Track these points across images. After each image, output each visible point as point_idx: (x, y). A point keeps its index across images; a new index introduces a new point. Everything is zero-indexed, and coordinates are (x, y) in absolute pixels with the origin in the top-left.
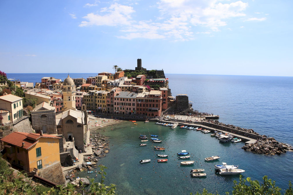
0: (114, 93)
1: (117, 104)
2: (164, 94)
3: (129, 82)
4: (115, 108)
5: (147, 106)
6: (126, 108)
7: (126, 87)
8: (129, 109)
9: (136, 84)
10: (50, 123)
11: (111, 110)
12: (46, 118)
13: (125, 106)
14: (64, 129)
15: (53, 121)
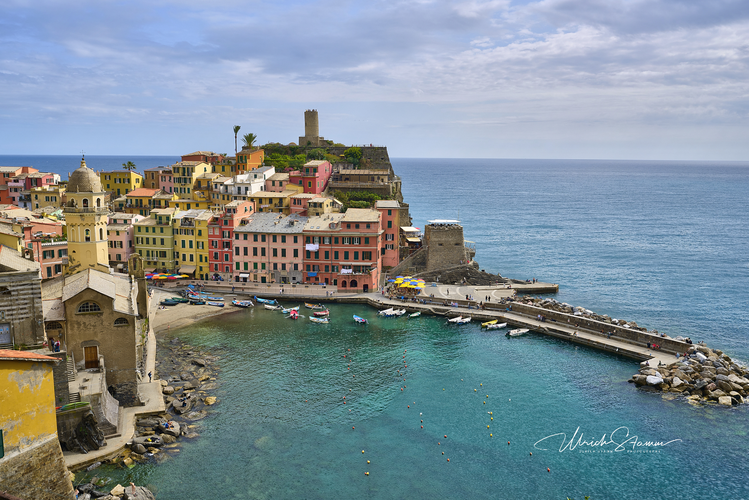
0: (231, 216)
1: (242, 251)
2: (389, 218)
3: (281, 183)
4: (238, 264)
6: (272, 265)
7: (271, 200)
9: (301, 189)
10: (22, 314)
11: (223, 271)
12: (9, 298)
13: (269, 259)
14: (70, 332)
15: (34, 307)
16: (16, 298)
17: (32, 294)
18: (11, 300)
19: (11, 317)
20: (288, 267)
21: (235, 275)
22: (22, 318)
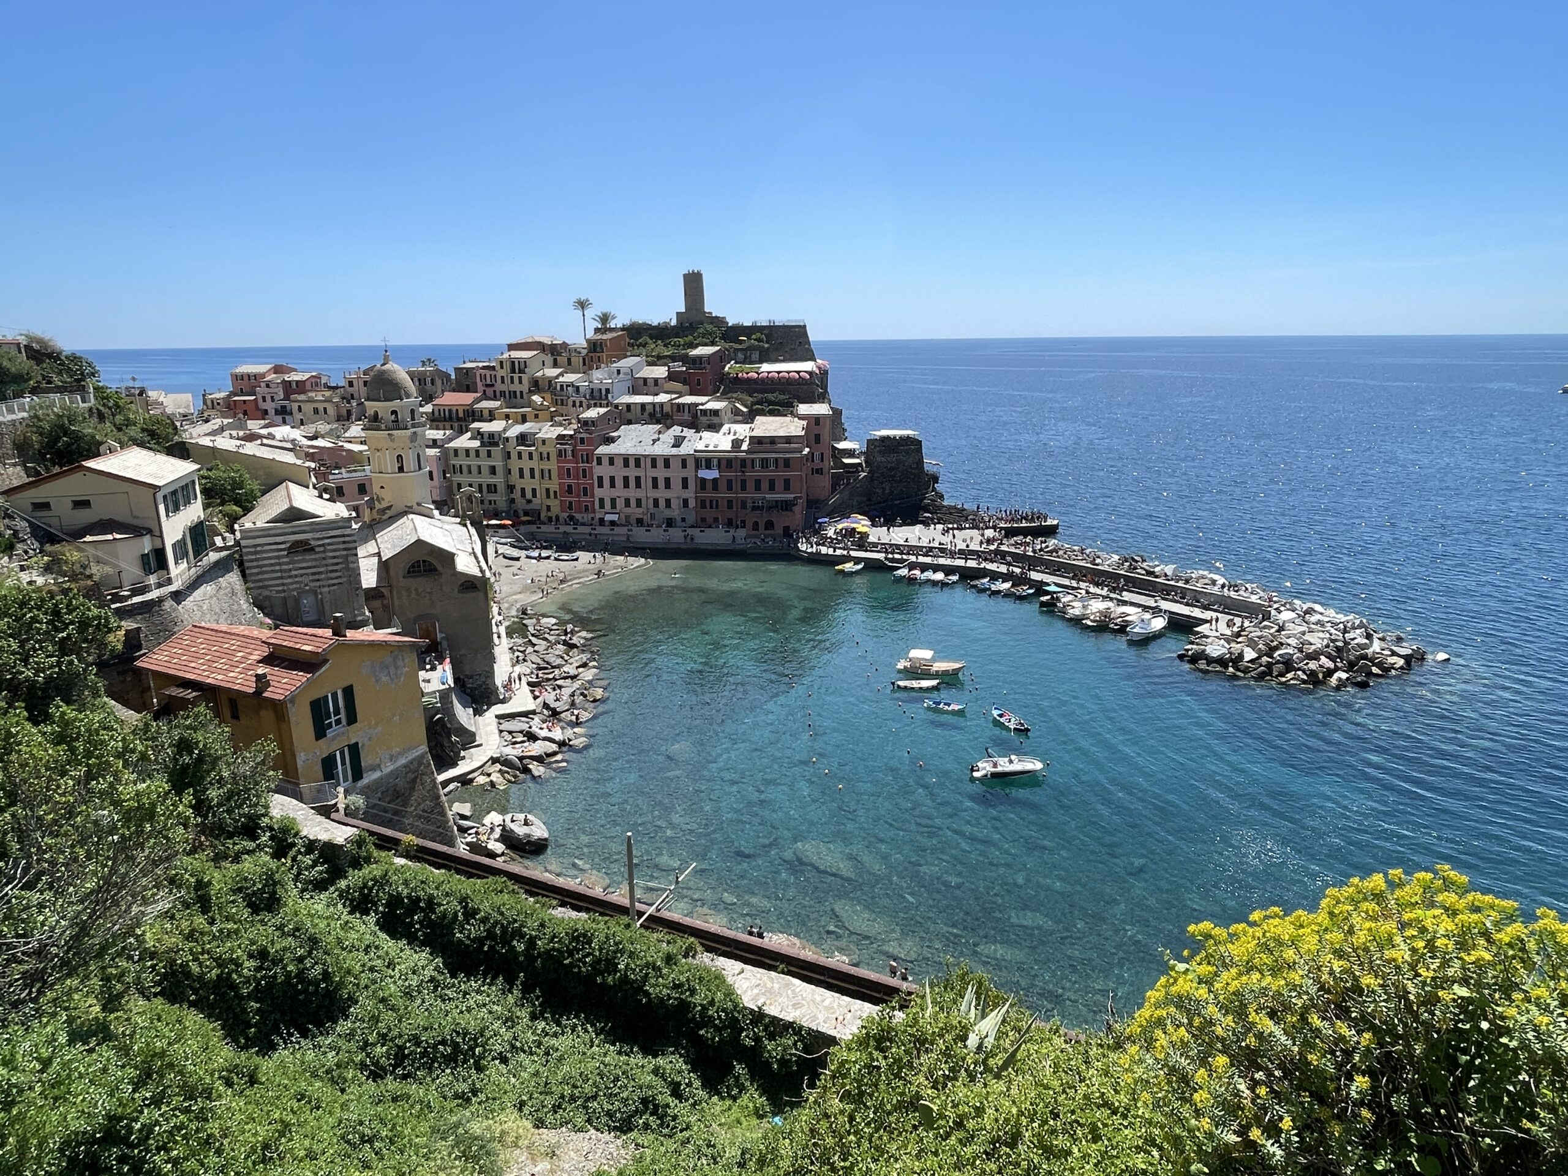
1: (606, 482)
2: (816, 430)
3: (656, 381)
4: (602, 501)
5: (744, 488)
6: (651, 501)
7: (643, 406)
8: (662, 503)
9: (687, 388)
10: (332, 579)
11: (581, 512)
12: (313, 557)
13: (647, 493)
14: (397, 603)
15: (348, 569)
16: (323, 555)
17: (345, 549)
18: (316, 560)
19: (318, 584)
20: (674, 503)
21: (598, 516)
22: (334, 585)
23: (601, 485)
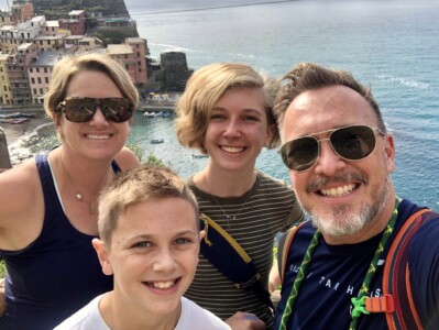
0: (24, 56)
1: (36, 81)
3: (53, 28)
4: (35, 90)
7: (49, 42)
9: (69, 32)
21: (34, 98)
23: (33, 82)
